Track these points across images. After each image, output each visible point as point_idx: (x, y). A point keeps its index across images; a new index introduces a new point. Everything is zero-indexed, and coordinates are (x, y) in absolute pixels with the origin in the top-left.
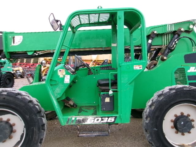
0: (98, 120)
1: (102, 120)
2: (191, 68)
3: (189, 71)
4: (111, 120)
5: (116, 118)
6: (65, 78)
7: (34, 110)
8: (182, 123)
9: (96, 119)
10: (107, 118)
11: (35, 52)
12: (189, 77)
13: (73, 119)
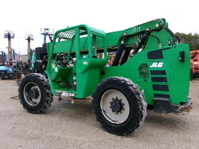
0: (67, 94)
1: (69, 94)
2: (154, 63)
3: (151, 66)
4: (73, 95)
5: (75, 94)
6: (55, 69)
7: (43, 85)
8: (114, 104)
9: (66, 93)
10: (71, 94)
11: (61, 53)
12: (151, 71)
13: (57, 92)
